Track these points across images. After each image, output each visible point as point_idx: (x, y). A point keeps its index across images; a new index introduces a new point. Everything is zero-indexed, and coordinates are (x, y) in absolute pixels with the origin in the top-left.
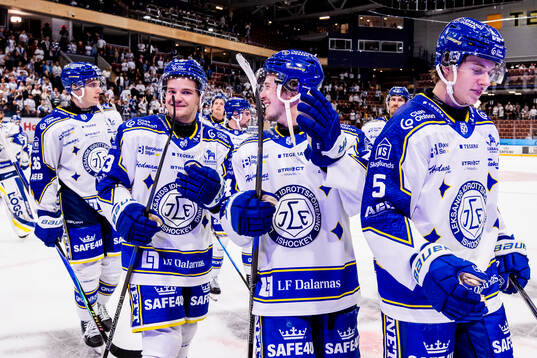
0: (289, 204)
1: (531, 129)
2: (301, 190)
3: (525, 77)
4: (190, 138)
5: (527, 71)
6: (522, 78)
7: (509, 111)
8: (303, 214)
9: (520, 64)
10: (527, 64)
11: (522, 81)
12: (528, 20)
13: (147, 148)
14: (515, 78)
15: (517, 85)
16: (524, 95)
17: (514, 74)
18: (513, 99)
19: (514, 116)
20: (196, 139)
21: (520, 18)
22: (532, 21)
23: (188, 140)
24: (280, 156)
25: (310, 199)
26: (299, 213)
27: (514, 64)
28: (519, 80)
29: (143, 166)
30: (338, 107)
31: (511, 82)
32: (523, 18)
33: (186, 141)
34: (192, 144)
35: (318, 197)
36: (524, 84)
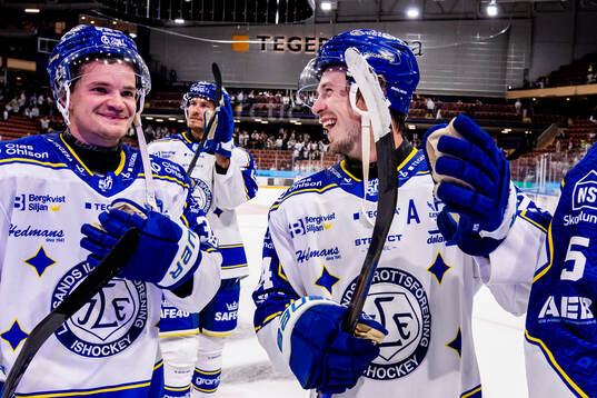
0: (377, 302)
1: (276, 160)
2: (398, 276)
3: (271, 105)
4: (117, 172)
5: (273, 99)
6: (268, 105)
7: (254, 140)
8: (402, 320)
9: (267, 90)
10: (274, 92)
11: (267, 109)
12: (276, 46)
13: (32, 197)
14: (260, 105)
15: (262, 113)
16: (270, 124)
17: (260, 101)
18: (260, 128)
19: (260, 145)
20: (127, 176)
21: (267, 42)
22: (279, 47)
23: (114, 177)
24: (356, 216)
25: (413, 291)
26: (396, 317)
27: (263, 91)
28: (265, 108)
29: (25, 233)
30: (50, 125)
31: (257, 109)
32: (270, 42)
33: (110, 180)
34: (120, 184)
35: (427, 288)
36: (270, 113)
